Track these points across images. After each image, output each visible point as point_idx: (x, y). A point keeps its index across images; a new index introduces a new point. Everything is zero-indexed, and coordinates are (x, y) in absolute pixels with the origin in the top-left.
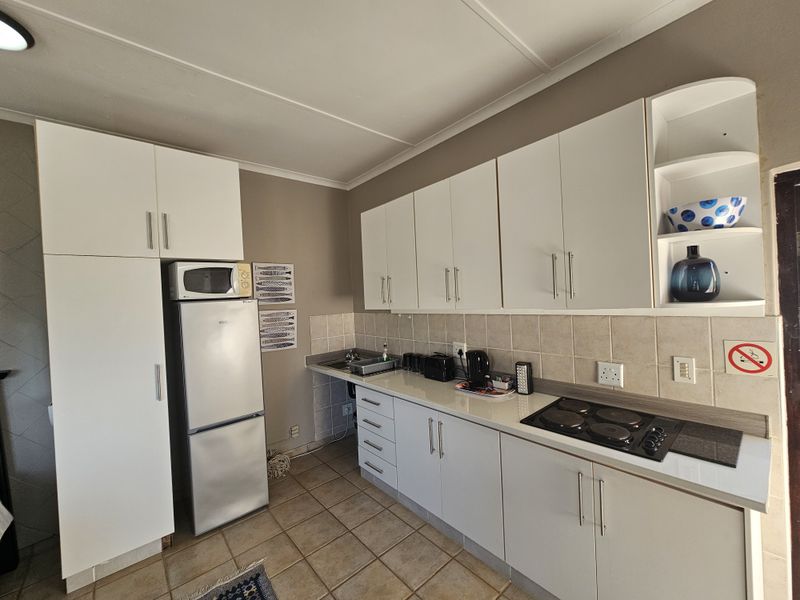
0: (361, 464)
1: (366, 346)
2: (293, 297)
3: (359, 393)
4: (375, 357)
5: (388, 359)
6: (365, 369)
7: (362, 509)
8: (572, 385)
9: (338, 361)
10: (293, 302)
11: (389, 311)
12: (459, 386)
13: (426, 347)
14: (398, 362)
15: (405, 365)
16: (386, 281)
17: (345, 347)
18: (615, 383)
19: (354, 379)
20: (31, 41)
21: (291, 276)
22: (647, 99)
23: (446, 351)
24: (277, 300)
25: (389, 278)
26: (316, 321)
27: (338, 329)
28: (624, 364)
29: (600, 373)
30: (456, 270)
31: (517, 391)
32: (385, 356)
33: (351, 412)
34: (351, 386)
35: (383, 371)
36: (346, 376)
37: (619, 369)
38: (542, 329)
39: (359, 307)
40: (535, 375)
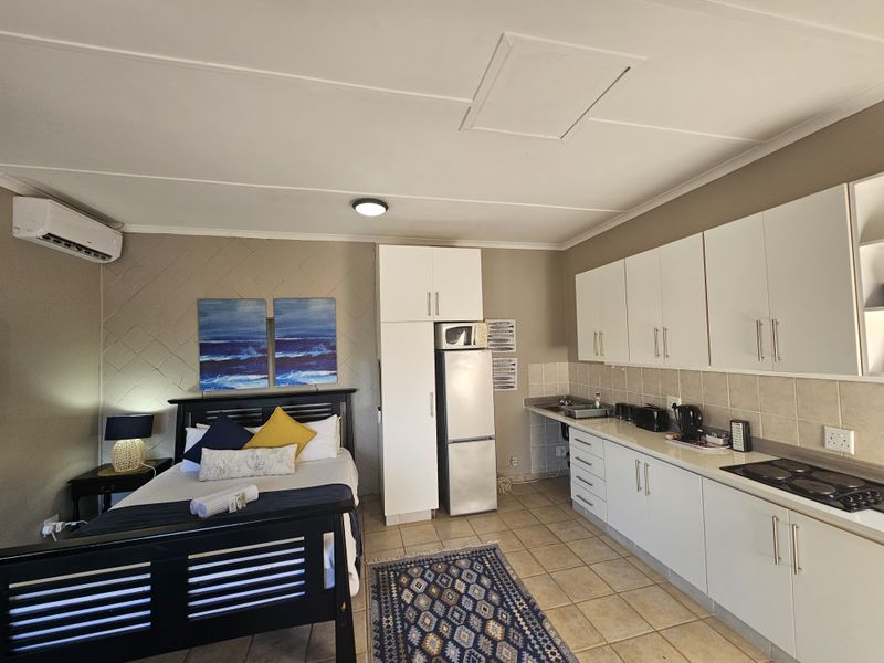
0: (573, 497)
1: (579, 394)
2: (514, 347)
3: (572, 434)
4: (588, 404)
5: (600, 407)
6: (577, 413)
7: (572, 532)
8: (797, 448)
9: (553, 404)
10: (514, 351)
11: (603, 363)
12: (668, 437)
13: (639, 398)
14: (611, 412)
15: (617, 414)
16: (598, 336)
17: (558, 393)
18: (844, 449)
19: (568, 421)
20: (387, 208)
21: (514, 329)
22: (851, 184)
23: (660, 404)
24: (502, 349)
25: (601, 334)
26: (534, 368)
27: (553, 377)
28: (856, 431)
29: (827, 439)
30: (665, 330)
31: (731, 448)
32: (598, 404)
33: (564, 454)
34: (565, 428)
35: (595, 417)
36: (560, 418)
37: (848, 435)
38: (761, 389)
39: (573, 356)
40: (754, 434)
